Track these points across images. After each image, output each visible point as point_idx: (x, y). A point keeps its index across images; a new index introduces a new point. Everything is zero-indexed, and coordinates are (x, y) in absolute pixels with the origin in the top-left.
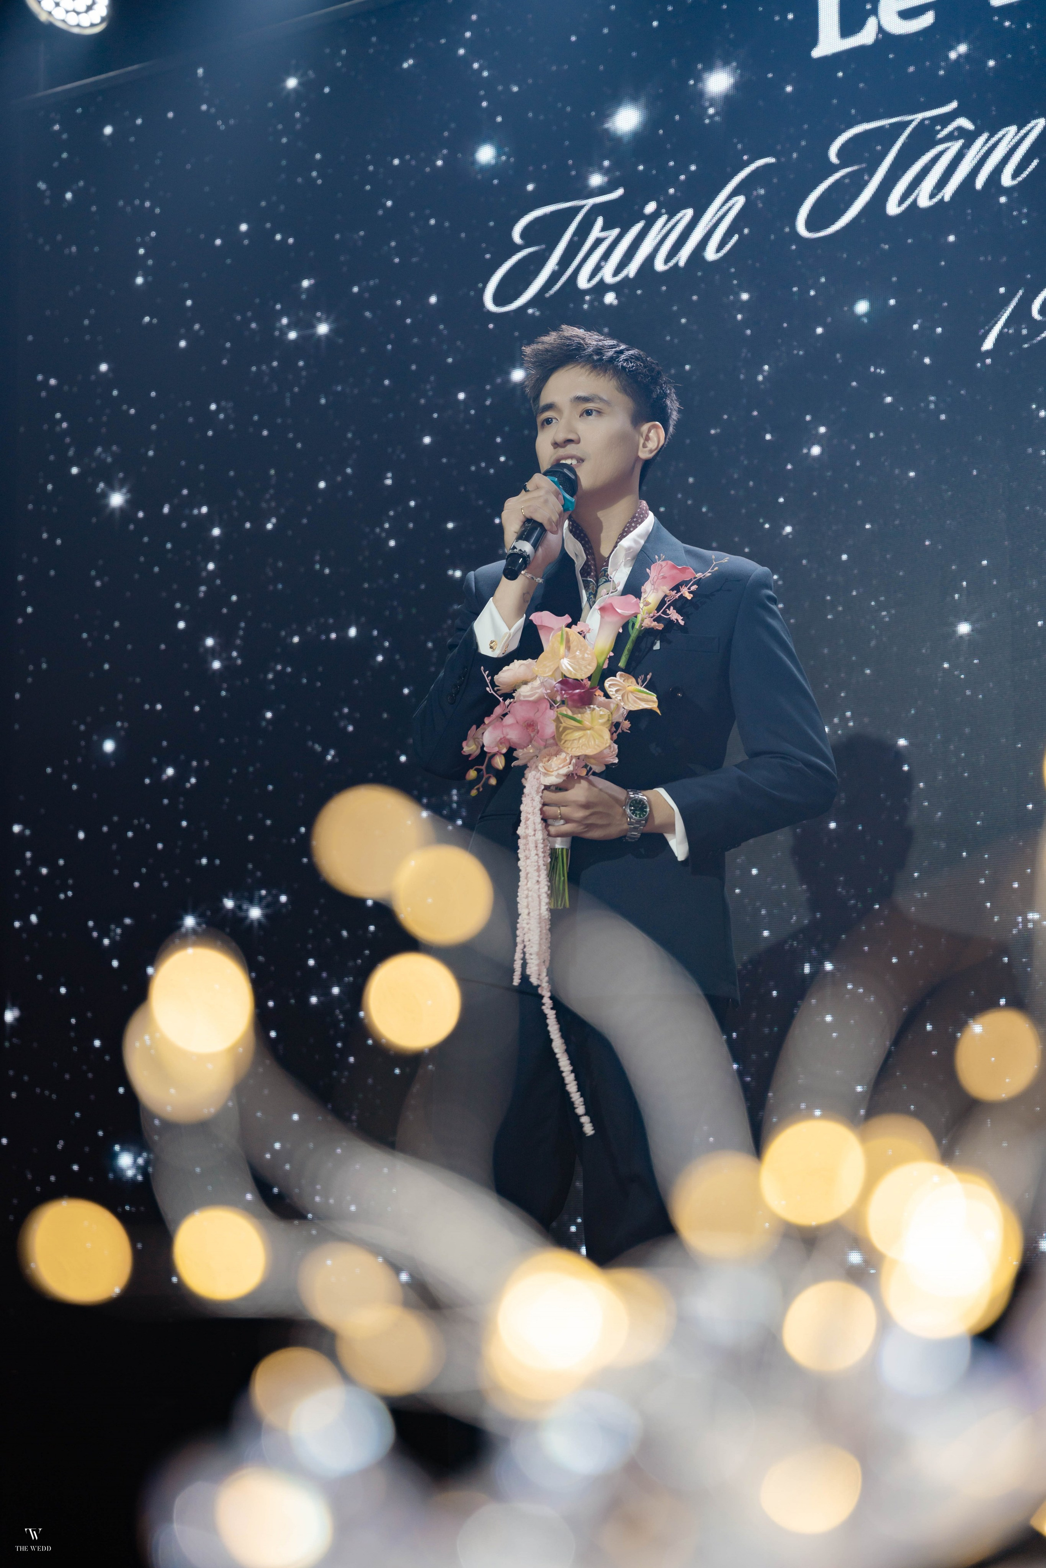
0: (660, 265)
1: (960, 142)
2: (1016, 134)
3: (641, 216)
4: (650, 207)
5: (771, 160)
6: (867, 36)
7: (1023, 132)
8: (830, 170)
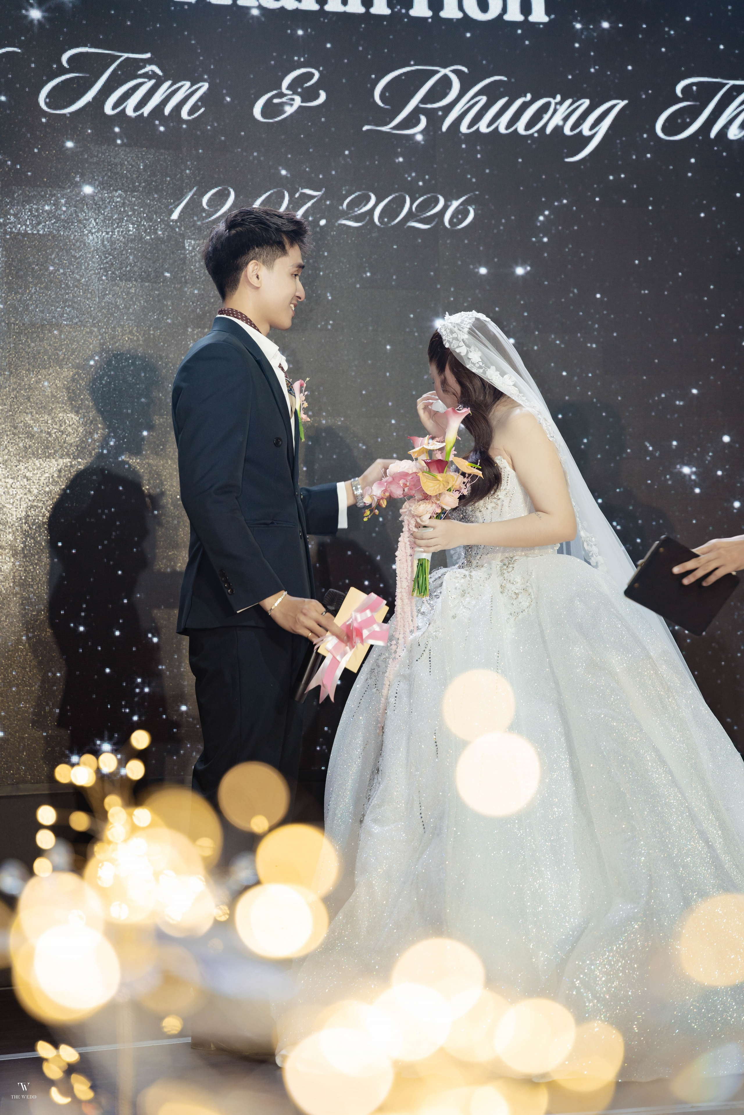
1: (153, 82)
2: (190, 88)
5: (16, 50)
7: (194, 87)
8: (63, 71)
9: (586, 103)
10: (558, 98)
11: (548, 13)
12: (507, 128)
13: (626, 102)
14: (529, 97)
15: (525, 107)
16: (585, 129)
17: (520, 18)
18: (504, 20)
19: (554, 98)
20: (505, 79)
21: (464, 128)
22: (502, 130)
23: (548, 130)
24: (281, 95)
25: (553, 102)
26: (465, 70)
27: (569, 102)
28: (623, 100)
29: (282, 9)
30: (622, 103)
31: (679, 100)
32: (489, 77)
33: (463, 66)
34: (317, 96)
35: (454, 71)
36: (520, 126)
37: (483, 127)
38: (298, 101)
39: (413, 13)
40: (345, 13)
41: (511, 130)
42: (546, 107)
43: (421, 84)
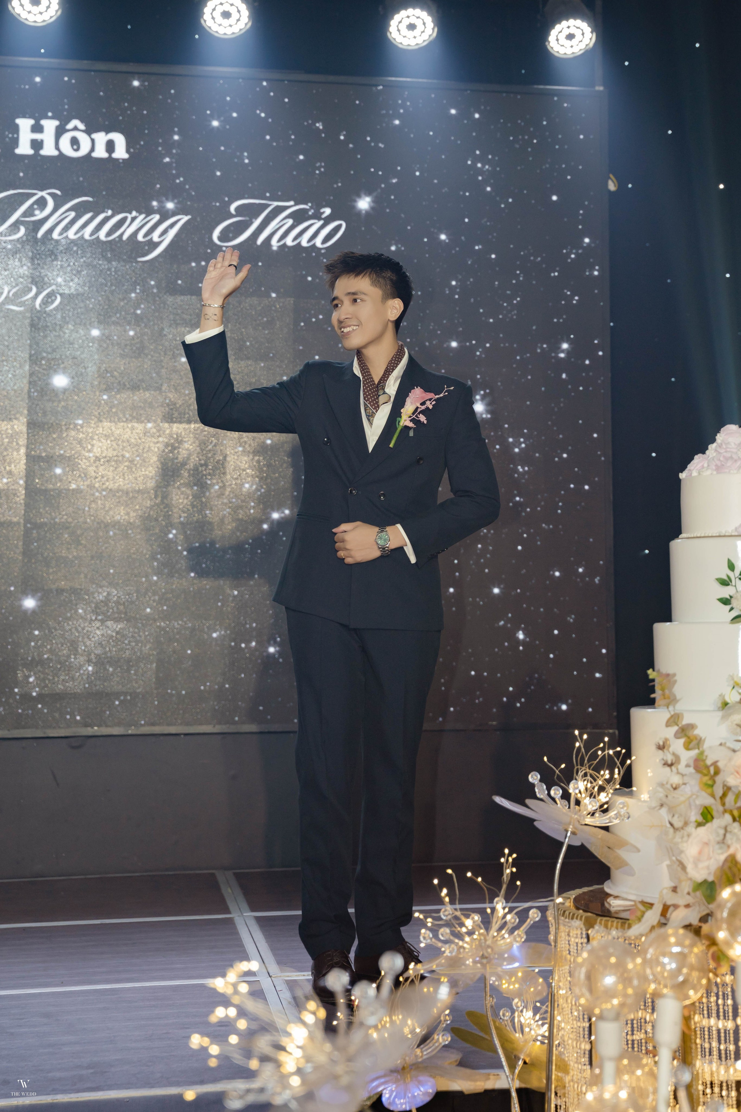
9: (157, 217)
10: (134, 213)
11: (128, 151)
12: (91, 235)
13: (189, 217)
14: (110, 212)
15: (106, 220)
16: (155, 237)
17: (105, 155)
18: (92, 157)
19: (130, 213)
20: (90, 199)
21: (55, 235)
22: (87, 237)
23: (125, 237)
25: (130, 217)
26: (58, 192)
27: (142, 217)
28: (186, 215)
30: (185, 218)
31: (232, 216)
32: (78, 198)
33: (57, 189)
35: (49, 194)
36: (102, 235)
37: (71, 234)
39: (18, 151)
41: (94, 237)
42: (124, 219)
43: (22, 203)
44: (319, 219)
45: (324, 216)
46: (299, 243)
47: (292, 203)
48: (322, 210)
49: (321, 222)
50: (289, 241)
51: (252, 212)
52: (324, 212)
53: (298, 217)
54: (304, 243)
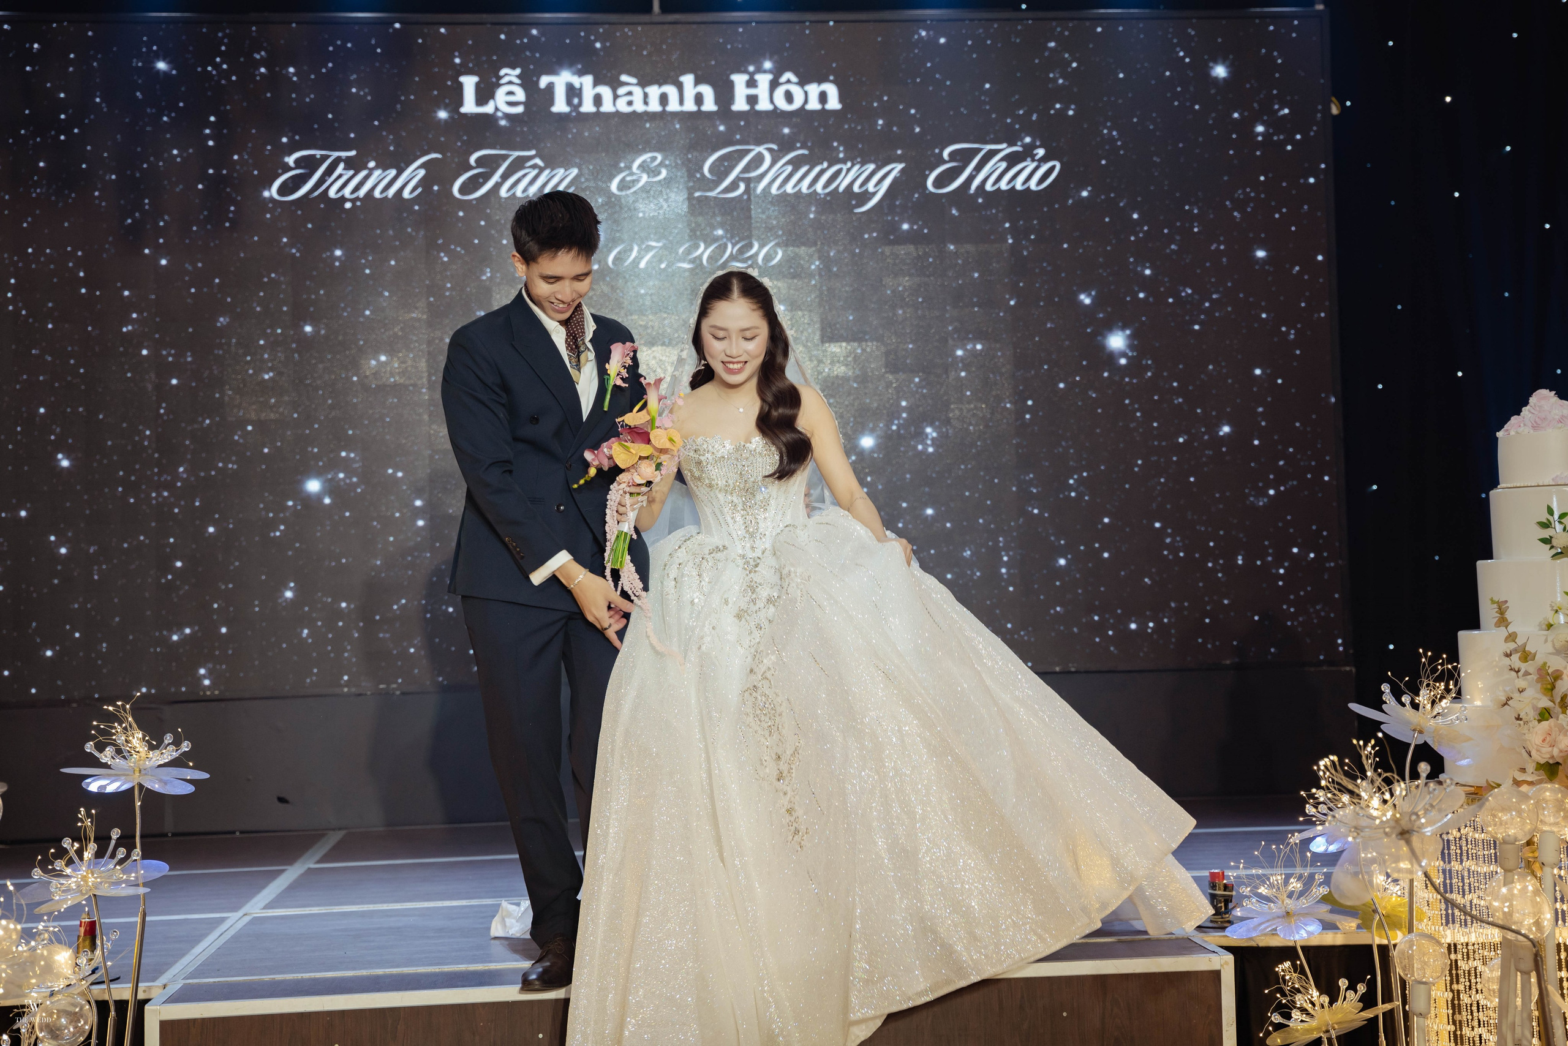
0: (377, 194)
1: (536, 172)
2: (564, 173)
3: (366, 167)
4: (372, 164)
5: (439, 156)
6: (489, 109)
7: (567, 173)
8: (471, 168)
9: (871, 167)
10: (849, 164)
12: (808, 188)
13: (903, 165)
14: (825, 165)
15: (822, 172)
19: (845, 165)
20: (805, 152)
21: (774, 190)
22: (804, 190)
23: (841, 189)
24: (632, 174)
25: (845, 168)
26: (775, 147)
27: (857, 167)
28: (901, 162)
29: (634, 112)
30: (900, 167)
31: (945, 162)
32: (794, 151)
33: (773, 144)
34: (659, 173)
35: (766, 149)
36: (819, 187)
37: (789, 188)
38: (645, 178)
40: (682, 112)
41: (811, 190)
42: (839, 172)
43: (741, 158)
44: (1033, 160)
45: (1037, 157)
46: (1013, 187)
47: (1004, 146)
48: (1035, 152)
49: (1035, 164)
50: (1003, 185)
51: (964, 157)
52: (1037, 154)
53: (1012, 160)
54: (1019, 187)
